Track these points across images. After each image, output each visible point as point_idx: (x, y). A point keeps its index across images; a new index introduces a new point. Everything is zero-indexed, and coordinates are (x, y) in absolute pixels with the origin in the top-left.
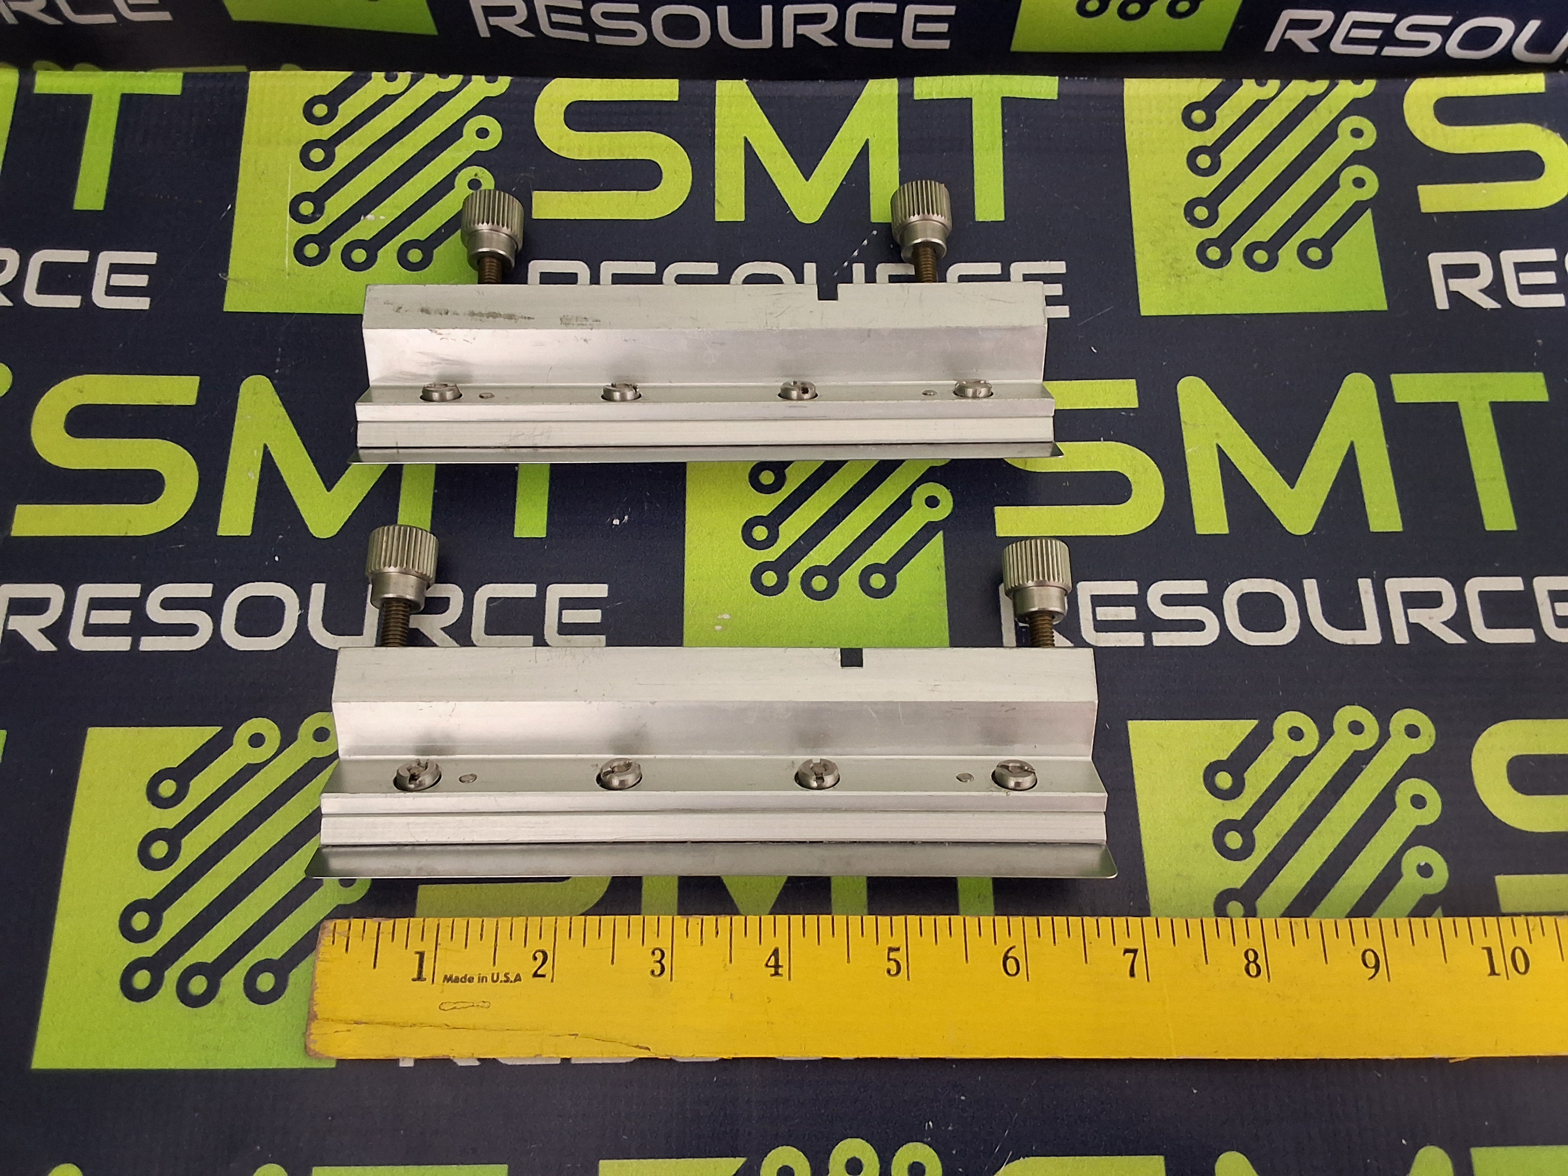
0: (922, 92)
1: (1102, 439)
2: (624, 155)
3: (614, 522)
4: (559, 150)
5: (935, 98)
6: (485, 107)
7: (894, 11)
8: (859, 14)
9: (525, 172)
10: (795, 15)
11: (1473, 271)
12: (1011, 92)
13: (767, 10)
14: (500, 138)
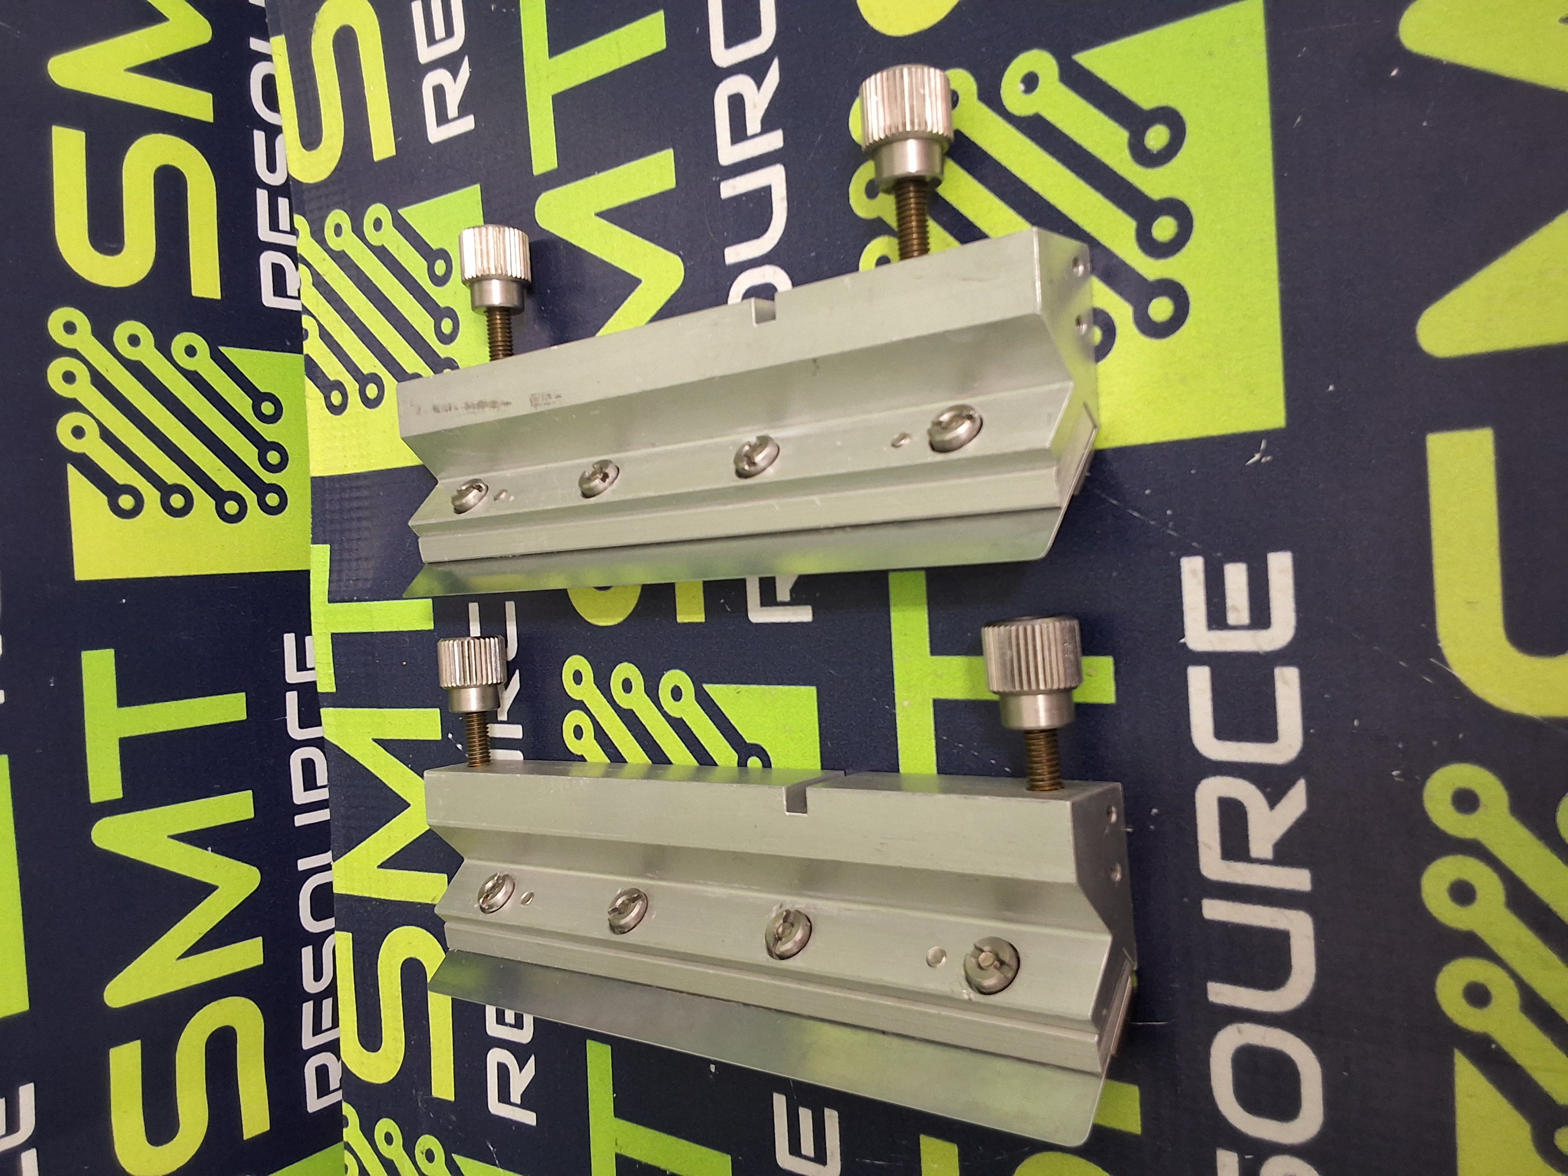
0: (329, 683)
4: (398, 1062)
5: (333, 671)
6: (368, 1131)
7: (295, 693)
8: (301, 727)
9: (417, 1101)
10: (305, 790)
11: (439, 92)
12: (324, 593)
13: (301, 820)
14: (392, 1121)
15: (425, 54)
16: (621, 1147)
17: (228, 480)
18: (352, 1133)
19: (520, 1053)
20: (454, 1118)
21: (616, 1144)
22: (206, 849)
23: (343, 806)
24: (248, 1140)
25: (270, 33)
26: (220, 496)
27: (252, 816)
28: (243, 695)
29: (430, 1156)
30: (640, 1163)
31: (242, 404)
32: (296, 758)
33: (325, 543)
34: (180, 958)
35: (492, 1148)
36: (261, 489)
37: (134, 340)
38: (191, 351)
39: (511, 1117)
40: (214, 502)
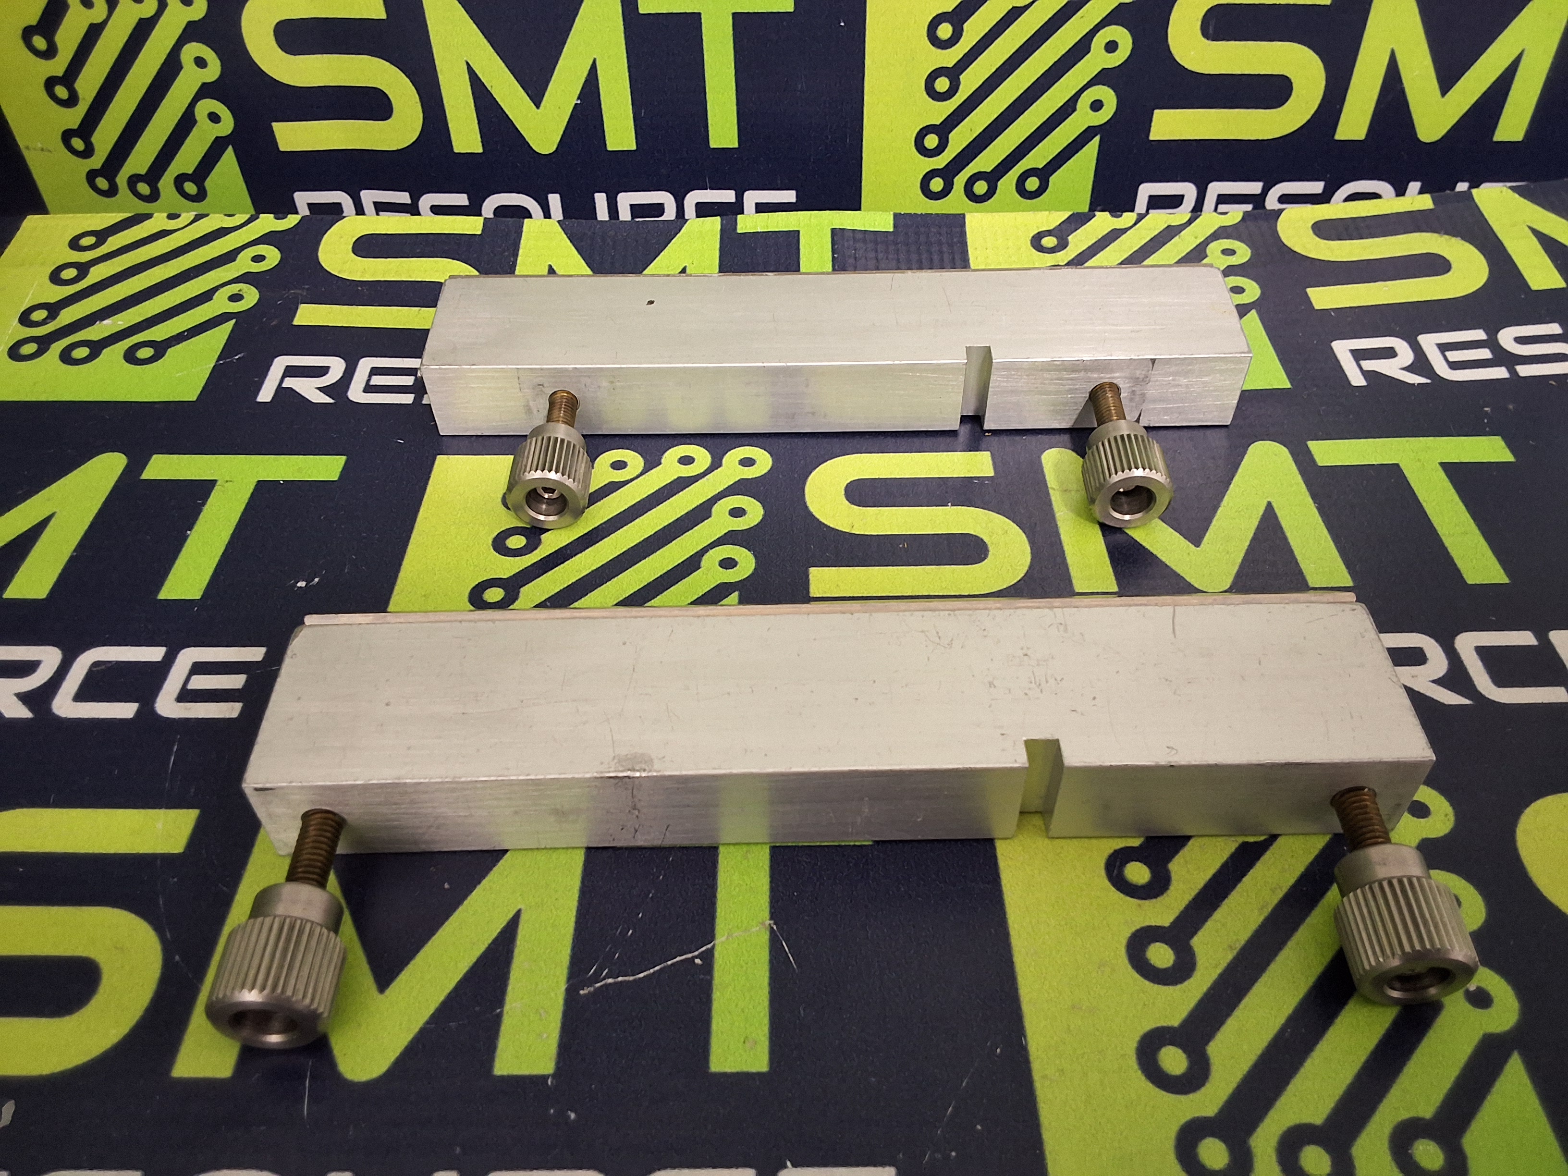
0: (745, 227)
1: (949, 504)
2: (410, 277)
3: (299, 584)
4: (339, 272)
5: (759, 231)
6: (268, 239)
7: (733, 200)
8: (698, 204)
9: (296, 288)
10: (631, 206)
11: (1390, 353)
12: (842, 224)
13: (601, 199)
14: (277, 263)
15: (1429, 342)
16: (223, 486)
17: (960, 138)
18: (268, 223)
19: (339, 390)
20: (274, 323)
21: (227, 481)
22: (579, 98)
23: (616, 234)
24: (272, 127)
25: (1435, 194)
26: (944, 130)
27: (609, 148)
28: (736, 145)
29: (236, 298)
30: (204, 504)
31: (1038, 158)
32: (666, 198)
33: (895, 226)
34: (468, 64)
35: (237, 357)
36: (948, 173)
37: (1111, 47)
38: (1097, 106)
39: (268, 378)
40: (938, 123)
